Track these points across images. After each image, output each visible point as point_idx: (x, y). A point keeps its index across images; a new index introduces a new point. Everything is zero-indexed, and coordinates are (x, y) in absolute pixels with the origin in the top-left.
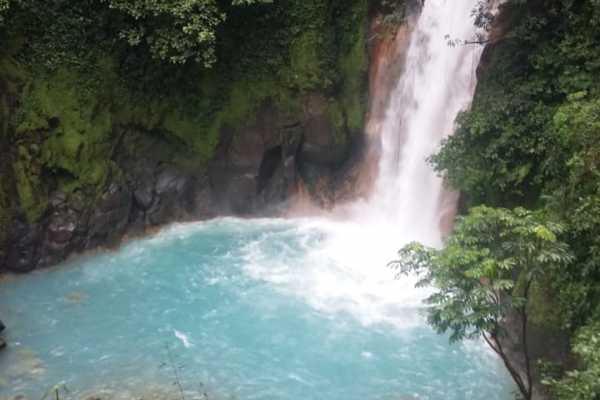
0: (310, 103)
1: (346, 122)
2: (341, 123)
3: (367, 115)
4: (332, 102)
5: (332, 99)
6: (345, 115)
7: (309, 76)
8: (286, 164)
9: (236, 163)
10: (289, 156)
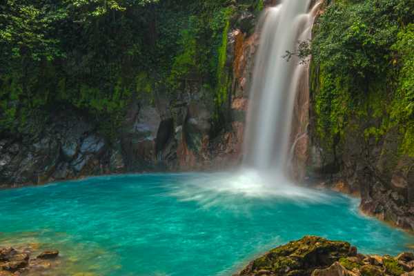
8: (177, 130)
9: (140, 130)
10: (179, 125)
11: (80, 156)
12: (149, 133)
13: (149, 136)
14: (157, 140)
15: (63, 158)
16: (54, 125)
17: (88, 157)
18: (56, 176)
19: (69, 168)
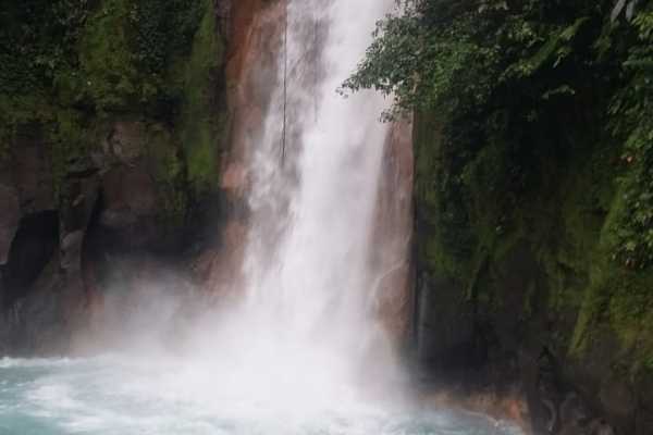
0: (115, 137)
1: (185, 171)
2: (175, 170)
3: (225, 154)
4: (156, 133)
5: (157, 127)
6: (181, 155)
7: (114, 80)
8: (66, 242)
10: (72, 229)
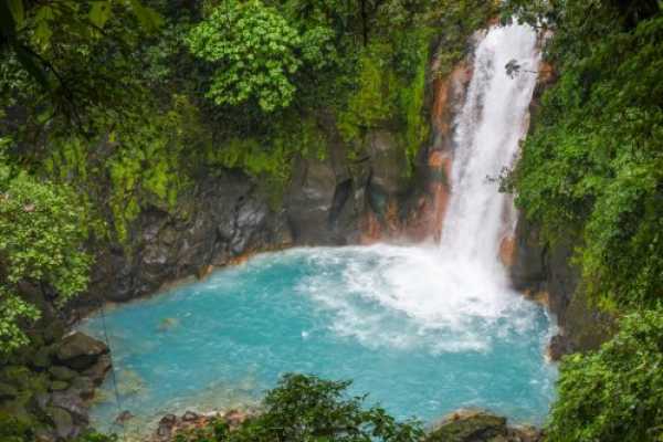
8: (357, 196)
9: (310, 197)
10: (359, 188)
11: (239, 232)
12: (322, 201)
13: (322, 205)
14: (332, 209)
15: (220, 237)
16: (204, 194)
17: (248, 234)
18: (215, 263)
19: (227, 249)
